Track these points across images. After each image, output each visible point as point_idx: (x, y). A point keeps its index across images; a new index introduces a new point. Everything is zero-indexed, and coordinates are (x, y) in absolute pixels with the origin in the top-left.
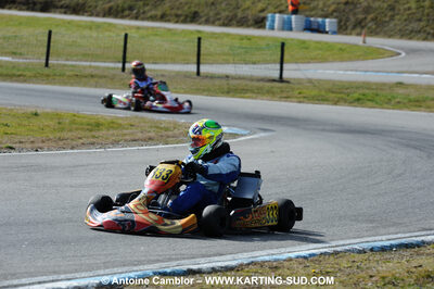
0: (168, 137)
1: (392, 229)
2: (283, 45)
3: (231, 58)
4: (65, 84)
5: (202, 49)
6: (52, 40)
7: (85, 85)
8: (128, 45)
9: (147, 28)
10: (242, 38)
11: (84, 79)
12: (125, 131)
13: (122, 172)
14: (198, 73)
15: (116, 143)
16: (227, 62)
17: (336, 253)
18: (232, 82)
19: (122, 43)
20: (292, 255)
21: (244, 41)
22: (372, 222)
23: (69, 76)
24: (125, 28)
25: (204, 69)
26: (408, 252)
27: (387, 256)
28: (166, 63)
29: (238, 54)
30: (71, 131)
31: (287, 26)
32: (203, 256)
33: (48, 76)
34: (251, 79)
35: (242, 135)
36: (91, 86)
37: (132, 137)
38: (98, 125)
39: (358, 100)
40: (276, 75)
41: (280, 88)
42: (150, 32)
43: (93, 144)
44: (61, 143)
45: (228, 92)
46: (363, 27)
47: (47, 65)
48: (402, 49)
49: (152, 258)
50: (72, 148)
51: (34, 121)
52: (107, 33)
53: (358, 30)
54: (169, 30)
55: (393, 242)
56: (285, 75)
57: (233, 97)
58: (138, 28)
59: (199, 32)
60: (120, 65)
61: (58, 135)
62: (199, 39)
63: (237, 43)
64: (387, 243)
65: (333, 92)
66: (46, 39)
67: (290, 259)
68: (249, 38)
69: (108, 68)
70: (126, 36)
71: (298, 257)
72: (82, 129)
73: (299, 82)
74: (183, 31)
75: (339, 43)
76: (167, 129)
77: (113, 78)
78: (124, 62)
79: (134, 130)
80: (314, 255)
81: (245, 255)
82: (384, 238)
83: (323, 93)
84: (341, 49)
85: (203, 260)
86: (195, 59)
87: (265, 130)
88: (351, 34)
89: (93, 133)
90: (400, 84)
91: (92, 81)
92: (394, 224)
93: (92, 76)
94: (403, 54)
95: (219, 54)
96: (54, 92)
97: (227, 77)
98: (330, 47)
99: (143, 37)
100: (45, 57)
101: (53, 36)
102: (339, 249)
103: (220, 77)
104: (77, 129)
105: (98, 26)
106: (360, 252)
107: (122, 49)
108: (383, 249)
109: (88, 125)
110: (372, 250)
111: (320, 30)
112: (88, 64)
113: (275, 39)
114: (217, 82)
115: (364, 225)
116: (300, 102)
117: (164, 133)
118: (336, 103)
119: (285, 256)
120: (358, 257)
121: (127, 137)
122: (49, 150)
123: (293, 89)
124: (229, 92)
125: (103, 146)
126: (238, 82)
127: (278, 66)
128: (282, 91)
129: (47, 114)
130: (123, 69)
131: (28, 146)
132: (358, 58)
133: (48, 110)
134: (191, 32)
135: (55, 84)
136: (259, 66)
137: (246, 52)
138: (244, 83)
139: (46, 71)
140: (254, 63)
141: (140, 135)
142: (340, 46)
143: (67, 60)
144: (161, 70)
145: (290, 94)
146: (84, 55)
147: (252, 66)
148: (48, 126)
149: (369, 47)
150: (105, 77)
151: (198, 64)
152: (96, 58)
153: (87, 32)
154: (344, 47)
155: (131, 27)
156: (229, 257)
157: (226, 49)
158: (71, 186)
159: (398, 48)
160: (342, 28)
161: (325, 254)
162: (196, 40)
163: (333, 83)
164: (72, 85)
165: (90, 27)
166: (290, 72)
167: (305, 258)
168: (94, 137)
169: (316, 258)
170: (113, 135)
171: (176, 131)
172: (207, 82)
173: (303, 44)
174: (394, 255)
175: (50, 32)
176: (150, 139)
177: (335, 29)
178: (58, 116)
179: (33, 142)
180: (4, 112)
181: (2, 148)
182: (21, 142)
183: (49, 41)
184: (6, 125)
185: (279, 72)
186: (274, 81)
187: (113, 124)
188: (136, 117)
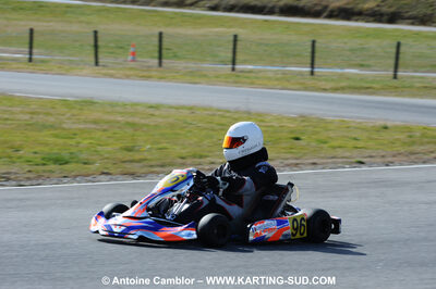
4: (415, 96)
11: (434, 91)
23: (418, 88)
33: (396, 88)
47: (395, 77)
51: (385, 135)
66: (394, 50)
96: (403, 105)
100: (392, 69)
101: (402, 49)
104: (428, 143)
122: (400, 164)
129: (396, 127)
131: (378, 160)
133: (397, 123)
135: (404, 96)
139: (395, 83)
143: (415, 71)
146: (432, 66)
148: (398, 140)
164: (422, 97)
175: (399, 45)
178: (407, 129)
179: (383, 156)
180: (353, 125)
181: (352, 163)
182: (371, 157)
183: (398, 53)
184: (355, 139)
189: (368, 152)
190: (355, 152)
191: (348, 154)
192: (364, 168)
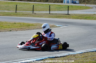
2: (68, 7)
3: (56, 10)
4: (20, 16)
7: (25, 16)
8: (34, 8)
11: (24, 15)
12: (35, 26)
14: (50, 13)
15: (34, 29)
17: (87, 52)
18: (57, 15)
19: (32, 7)
21: (59, 6)
25: (51, 12)
28: (42, 11)
30: (23, 26)
31: (68, 2)
33: (16, 15)
35: (61, 27)
36: (26, 17)
38: (29, 25)
39: (86, 18)
41: (68, 16)
42: (38, 4)
43: (29, 29)
44: (22, 29)
46: (85, 2)
49: (46, 54)
50: (24, 30)
51: (15, 25)
52: (28, 5)
54: (42, 4)
56: (69, 13)
57: (58, 18)
58: (35, 4)
60: (32, 12)
61: (21, 28)
63: (57, 6)
65: (80, 17)
67: (77, 54)
69: (30, 13)
70: (33, 5)
71: (79, 53)
72: (26, 26)
73: (72, 14)
74: (45, 4)
77: (31, 15)
79: (37, 26)
83: (78, 17)
84: (80, 7)
85: (58, 54)
86: (49, 10)
87: (66, 25)
88: (82, 4)
90: (95, 14)
91: (26, 16)
93: (26, 14)
94: (94, 8)
95: (54, 9)
96: (18, 18)
97: (56, 14)
98: (78, 7)
99: (36, 6)
100: (15, 11)
103: (54, 14)
104: (25, 26)
106: (93, 52)
109: (27, 25)
110: (95, 51)
111: (75, 3)
114: (54, 15)
116: (73, 19)
118: (81, 19)
121: (36, 28)
122: (19, 31)
123: (71, 16)
124: (57, 17)
125: (31, 30)
127: (67, 11)
128: (69, 17)
129: (18, 23)
130: (33, 13)
131: (14, 30)
132: (84, 9)
134: (47, 4)
135: (18, 16)
137: (59, 8)
140: (61, 11)
141: (39, 27)
143: (20, 11)
145: (70, 17)
146: (24, 10)
148: (18, 26)
149: (87, 7)
150: (29, 15)
153: (24, 5)
160: (80, 3)
162: (49, 6)
163: (80, 15)
164: (22, 16)
167: (81, 53)
168: (29, 28)
169: (83, 53)
170: (33, 27)
172: (52, 15)
173: (72, 6)
178: (20, 23)
179: (15, 29)
180: (8, 23)
181: (9, 31)
182: (13, 29)
183: (16, 7)
184: (9, 26)
185: (67, 12)
186: (67, 14)
187: (32, 25)
188: (37, 23)
189: (12, 29)
190: (9, 29)
191: (8, 29)
192: (12, 32)
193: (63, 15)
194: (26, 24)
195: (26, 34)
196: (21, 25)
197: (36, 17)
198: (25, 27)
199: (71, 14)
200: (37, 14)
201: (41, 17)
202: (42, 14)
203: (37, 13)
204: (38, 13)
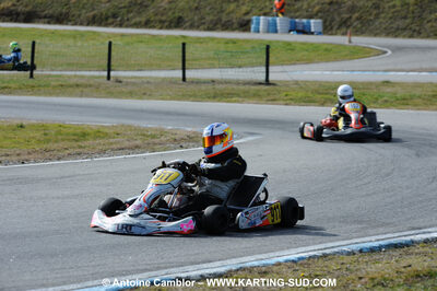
0: (155, 144)
1: (381, 229)
2: (268, 48)
3: (216, 63)
4: (51, 94)
5: (187, 54)
6: (36, 51)
7: (71, 95)
8: (113, 53)
9: (132, 35)
10: (228, 42)
11: (71, 89)
12: (111, 140)
13: (110, 181)
14: (184, 79)
15: (102, 152)
16: (212, 67)
17: (325, 256)
18: (217, 86)
19: (107, 51)
20: (281, 259)
21: (230, 45)
22: (360, 222)
23: (54, 87)
24: (109, 35)
25: (189, 74)
26: (397, 253)
27: (376, 256)
28: (151, 70)
29: (224, 58)
30: (56, 142)
31: (273, 29)
32: (192, 264)
33: (33, 87)
34: (238, 83)
36: (76, 96)
37: (119, 146)
38: (84, 135)
40: (262, 77)
41: (267, 90)
42: (134, 38)
43: (79, 154)
44: (47, 154)
45: (214, 97)
46: (348, 27)
47: (31, 76)
48: (388, 47)
49: (140, 268)
50: (59, 159)
51: (20, 133)
52: (91, 42)
53: (344, 30)
54: (154, 36)
55: (382, 243)
56: (272, 77)
58: (122, 35)
59: (184, 37)
60: (105, 73)
61: (44, 147)
62: (184, 44)
63: (222, 47)
64: (376, 244)
65: (320, 94)
66: (30, 50)
67: (279, 264)
68: (234, 42)
69: (94, 77)
70: (110, 43)
71: (286, 261)
72: (68, 140)
73: (286, 84)
74: (168, 37)
75: (324, 44)
76: (153, 137)
77: (98, 87)
78: (109, 71)
79: (120, 139)
80: (303, 258)
81: (234, 261)
82: (373, 238)
83: (310, 94)
84: (326, 50)
85: (192, 268)
86: (180, 65)
87: (252, 134)
88: (336, 34)
89: (80, 144)
90: (387, 83)
91: (78, 90)
92: (383, 225)
93: (77, 86)
94: (390, 52)
95: (205, 59)
96: (38, 103)
97: (213, 81)
98: (316, 48)
99: (128, 44)
101: (36, 46)
102: (327, 251)
103: (206, 82)
104: (63, 140)
105: (82, 35)
106: (349, 254)
107: (106, 57)
108: (372, 250)
109: (74, 135)
110: (361, 251)
111: (305, 31)
112: (73, 73)
113: (260, 42)
114: (203, 87)
115: (353, 226)
116: (286, 104)
117: (151, 141)
119: (273, 261)
120: (347, 259)
121: (114, 146)
122: (35, 162)
123: (279, 92)
124: (216, 96)
125: (89, 155)
126: (224, 86)
127: (264, 69)
128: (269, 94)
129: (33, 125)
130: (109, 77)
131: (14, 158)
132: (344, 58)
133: (33, 122)
134: (176, 38)
135: (40, 95)
136: (245, 69)
137: (232, 56)
138: (230, 87)
139: (31, 82)
140: (240, 67)
141: (127, 144)
142: (325, 46)
143: (52, 70)
144: (146, 78)
145: (277, 97)
146: (69, 64)
147: (237, 69)
148: (33, 138)
149: (354, 47)
150: (90, 86)
151: (184, 69)
152: (82, 67)
153: (70, 42)
154: (330, 47)
155: (115, 35)
156: (218, 263)
157: (211, 54)
158: (58, 198)
159: (384, 47)
160: (327, 29)
161: (314, 257)
162: (181, 46)
163: (320, 84)
164: (58, 95)
165: (74, 36)
166: (276, 74)
167: (293, 261)
168: (80, 147)
169: (305, 261)
170: (99, 144)
171: (162, 138)
172: (192, 87)
173: (289, 46)
174: (384, 256)
175: (34, 43)
176: (137, 147)
177: (321, 29)
178: (43, 128)
179: (19, 154)
182: (7, 155)
183: (33, 52)
185: (265, 75)
186: (260, 84)
187: (99, 134)
188: (123, 125)
193: (242, 87)
194: (71, 131)
195: (62, 177)
196: (45, 134)
197: (120, 95)
198: (61, 145)
199: (280, 81)
200: (127, 84)
201: (144, 95)
202: (148, 82)
203: (125, 77)
204: (132, 78)
